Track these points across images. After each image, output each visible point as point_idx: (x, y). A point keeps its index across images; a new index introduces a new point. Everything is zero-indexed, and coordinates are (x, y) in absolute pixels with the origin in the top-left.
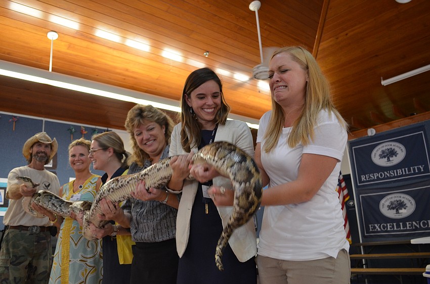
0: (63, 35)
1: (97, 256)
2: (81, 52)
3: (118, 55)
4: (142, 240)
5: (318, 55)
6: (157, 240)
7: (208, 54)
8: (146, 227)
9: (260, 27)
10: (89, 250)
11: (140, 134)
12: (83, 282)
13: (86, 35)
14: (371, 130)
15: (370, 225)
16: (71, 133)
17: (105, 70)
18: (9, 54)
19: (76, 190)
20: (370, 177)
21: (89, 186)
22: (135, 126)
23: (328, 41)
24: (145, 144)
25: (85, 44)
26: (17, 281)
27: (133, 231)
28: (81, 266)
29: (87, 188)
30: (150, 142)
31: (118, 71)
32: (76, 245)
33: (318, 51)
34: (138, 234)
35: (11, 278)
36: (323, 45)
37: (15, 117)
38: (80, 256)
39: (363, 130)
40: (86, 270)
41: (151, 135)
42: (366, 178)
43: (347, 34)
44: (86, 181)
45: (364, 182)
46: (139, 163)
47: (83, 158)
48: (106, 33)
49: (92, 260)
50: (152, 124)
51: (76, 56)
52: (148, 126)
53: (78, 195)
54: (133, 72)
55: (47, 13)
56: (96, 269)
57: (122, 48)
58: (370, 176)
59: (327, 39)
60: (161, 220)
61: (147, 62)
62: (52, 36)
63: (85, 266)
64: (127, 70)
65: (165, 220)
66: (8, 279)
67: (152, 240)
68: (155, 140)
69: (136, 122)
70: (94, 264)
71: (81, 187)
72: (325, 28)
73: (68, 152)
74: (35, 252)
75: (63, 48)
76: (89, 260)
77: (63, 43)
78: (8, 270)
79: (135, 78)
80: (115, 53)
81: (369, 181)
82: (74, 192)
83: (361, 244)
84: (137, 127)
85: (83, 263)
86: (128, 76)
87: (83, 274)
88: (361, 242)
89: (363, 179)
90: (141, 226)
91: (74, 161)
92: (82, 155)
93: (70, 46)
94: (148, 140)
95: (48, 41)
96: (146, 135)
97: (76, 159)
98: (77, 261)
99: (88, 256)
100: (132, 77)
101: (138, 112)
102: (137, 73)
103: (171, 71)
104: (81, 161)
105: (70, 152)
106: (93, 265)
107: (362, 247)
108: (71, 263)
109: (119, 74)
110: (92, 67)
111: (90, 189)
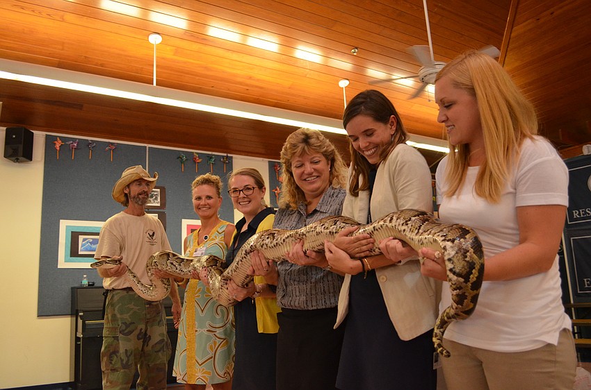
0: (168, 38)
1: (228, 325)
2: (192, 59)
3: (239, 59)
4: (292, 306)
5: (510, 44)
6: (310, 308)
7: (356, 50)
8: (297, 290)
9: (428, 10)
10: (218, 317)
11: (302, 165)
12: (212, 357)
13: (196, 35)
14: (588, 147)
15: (585, 280)
16: (182, 162)
17: (223, 80)
18: (102, 65)
19: (202, 242)
20: (586, 213)
21: (216, 237)
22: (298, 154)
23: (525, 24)
24: (305, 180)
25: (195, 47)
26: (129, 354)
27: (279, 294)
28: (208, 338)
29: (213, 239)
30: (312, 178)
31: (239, 79)
32: (202, 311)
33: (510, 39)
34: (286, 298)
35: (122, 350)
36: (518, 30)
37: (112, 144)
38: (208, 326)
39: (577, 146)
40: (215, 343)
41: (315, 169)
42: (579, 214)
43: (552, 13)
44: (213, 230)
45: (577, 219)
46: (292, 205)
47: (210, 201)
48: (221, 31)
49: (221, 330)
50: (318, 155)
51: (185, 63)
52: (314, 158)
53: (202, 249)
54: (258, 80)
55: (146, 9)
56: (227, 342)
57: (242, 49)
58: (585, 211)
59: (524, 22)
60: (316, 282)
61: (277, 66)
62: (155, 39)
63: (214, 338)
64: (250, 78)
65: (321, 284)
66: (118, 352)
67: (303, 307)
68: (318, 177)
69: (299, 150)
70: (225, 334)
71: (206, 238)
72: (520, 6)
73: (191, 192)
74: (148, 316)
75: (169, 54)
76: (218, 331)
77: (168, 48)
78: (118, 340)
79: (261, 88)
80: (235, 56)
81: (583, 219)
82: (199, 245)
83: (573, 306)
84: (299, 157)
85: (211, 334)
86: (253, 86)
87: (211, 348)
88: (572, 302)
89: (576, 215)
90: (290, 288)
91: (199, 205)
92: (209, 197)
93: (177, 51)
94: (310, 175)
95: (150, 47)
96: (309, 168)
97: (202, 202)
98: (204, 331)
99: (218, 326)
100: (256, 87)
101: (303, 137)
102: (263, 81)
103: (308, 76)
104: (207, 206)
105: (193, 192)
106: (223, 337)
107: (573, 309)
108: (197, 333)
109: (240, 83)
110: (207, 77)
111: (217, 241)
